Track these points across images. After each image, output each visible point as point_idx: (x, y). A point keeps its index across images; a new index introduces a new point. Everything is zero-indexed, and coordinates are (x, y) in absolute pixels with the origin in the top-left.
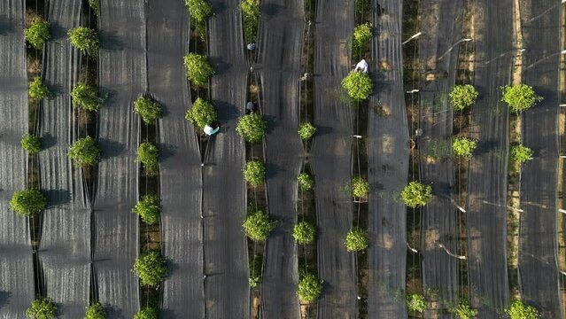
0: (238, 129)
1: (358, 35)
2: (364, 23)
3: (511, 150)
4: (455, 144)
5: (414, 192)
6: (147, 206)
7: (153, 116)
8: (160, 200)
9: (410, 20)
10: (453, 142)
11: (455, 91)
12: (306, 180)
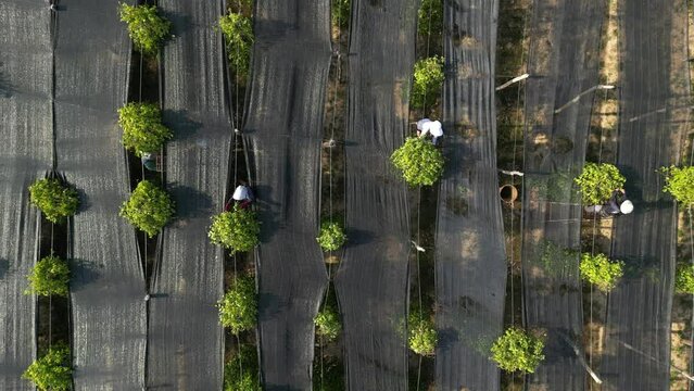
0: (211, 234)
1: (420, 77)
2: (431, 56)
3: (678, 273)
4: (583, 266)
5: (515, 351)
6: (48, 369)
7: (62, 210)
8: (72, 358)
9: (509, 46)
10: (582, 259)
11: (585, 173)
12: (329, 324)
